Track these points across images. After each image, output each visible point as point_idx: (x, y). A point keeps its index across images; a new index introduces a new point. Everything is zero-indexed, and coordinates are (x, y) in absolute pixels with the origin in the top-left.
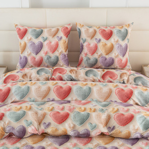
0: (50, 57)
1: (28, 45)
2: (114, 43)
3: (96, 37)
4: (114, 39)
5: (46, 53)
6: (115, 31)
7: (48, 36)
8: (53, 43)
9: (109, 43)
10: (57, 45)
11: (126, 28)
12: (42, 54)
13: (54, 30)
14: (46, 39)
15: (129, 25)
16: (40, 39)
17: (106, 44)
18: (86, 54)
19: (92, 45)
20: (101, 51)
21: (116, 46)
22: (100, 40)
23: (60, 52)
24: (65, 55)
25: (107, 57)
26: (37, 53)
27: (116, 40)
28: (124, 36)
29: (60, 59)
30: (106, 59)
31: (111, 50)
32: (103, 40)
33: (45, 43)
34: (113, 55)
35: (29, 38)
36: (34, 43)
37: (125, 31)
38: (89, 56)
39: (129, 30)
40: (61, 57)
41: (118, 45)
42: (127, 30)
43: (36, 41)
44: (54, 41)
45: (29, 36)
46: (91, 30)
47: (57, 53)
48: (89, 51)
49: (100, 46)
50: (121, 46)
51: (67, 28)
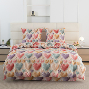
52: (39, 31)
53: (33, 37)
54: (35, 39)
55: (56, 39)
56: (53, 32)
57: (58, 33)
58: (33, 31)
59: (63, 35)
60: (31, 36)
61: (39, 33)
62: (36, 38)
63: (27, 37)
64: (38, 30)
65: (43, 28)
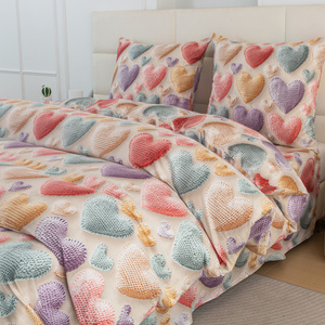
0: (145, 98)
1: (120, 71)
2: (267, 76)
3: (235, 61)
4: (270, 67)
5: (140, 88)
6: (278, 50)
7: (153, 56)
8: (157, 69)
9: (256, 75)
10: (163, 74)
11: (308, 44)
12: (133, 89)
14: (149, 61)
15: (319, 39)
16: (139, 61)
17: (249, 77)
18: (213, 100)
19: (224, 78)
20: (238, 93)
21: (270, 84)
22: (240, 68)
23: (165, 88)
25: (250, 107)
26: (126, 87)
27: (274, 68)
30: (246, 113)
31: (258, 90)
32: (247, 68)
33: (143, 69)
34: (260, 104)
35: (124, 59)
36: (127, 69)
37: (303, 51)
38: (216, 102)
39: (315, 50)
40: (165, 101)
41: (275, 81)
42: (307, 49)
44: (159, 65)
45: (125, 55)
47: (158, 91)
48: (218, 92)
49: (238, 79)
50: (283, 84)
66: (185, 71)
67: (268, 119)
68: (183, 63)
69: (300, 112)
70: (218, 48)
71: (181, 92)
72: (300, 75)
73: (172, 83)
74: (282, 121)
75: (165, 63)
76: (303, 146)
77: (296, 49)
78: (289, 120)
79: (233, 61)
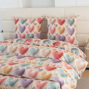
0: (29, 35)
1: (18, 27)
2: (65, 27)
3: (55, 23)
4: (65, 25)
5: (27, 32)
6: (66, 20)
7: (29, 23)
8: (31, 27)
9: (62, 27)
10: (33, 28)
11: (74, 18)
12: (25, 33)
13: (33, 19)
14: (28, 24)
15: (76, 17)
16: (25, 24)
17: (60, 28)
18: (49, 34)
19: (52, 28)
20: (57, 32)
21: (66, 29)
22: (57, 25)
23: (34, 32)
24: (38, 34)
25: (61, 35)
26: (22, 32)
27: (66, 25)
28: (72, 23)
29: (34, 36)
30: (60, 37)
31: (63, 31)
32: (59, 25)
33: (27, 27)
34: (64, 34)
35: (19, 24)
36: (21, 27)
37: (73, 20)
38: (51, 34)
39: (76, 20)
40: (35, 35)
41: (67, 28)
42: (74, 20)
43: (22, 26)
44: (32, 25)
45: (19, 23)
46: (53, 20)
47: (33, 33)
48: (51, 32)
49: (57, 28)
50: (69, 29)
51: (40, 18)
52: (36, 22)
53: (27, 30)
54: (29, 33)
55: (61, 34)
56: (57, 23)
57: (64, 25)
58: (27, 22)
59: (71, 28)
60: (24, 28)
61: (36, 24)
62: (31, 31)
63: (19, 30)
64: (35, 19)
65: (43, 17)
66: (39, 26)
67: (66, 38)
68: (38, 24)
69: (74, 35)
70: (48, 20)
71: (39, 32)
72: (73, 26)
73: (36, 30)
74: (70, 38)
75: (33, 25)
76: (75, 43)
77: (71, 20)
78: (72, 38)
79: (54, 24)
